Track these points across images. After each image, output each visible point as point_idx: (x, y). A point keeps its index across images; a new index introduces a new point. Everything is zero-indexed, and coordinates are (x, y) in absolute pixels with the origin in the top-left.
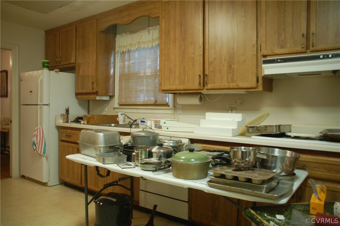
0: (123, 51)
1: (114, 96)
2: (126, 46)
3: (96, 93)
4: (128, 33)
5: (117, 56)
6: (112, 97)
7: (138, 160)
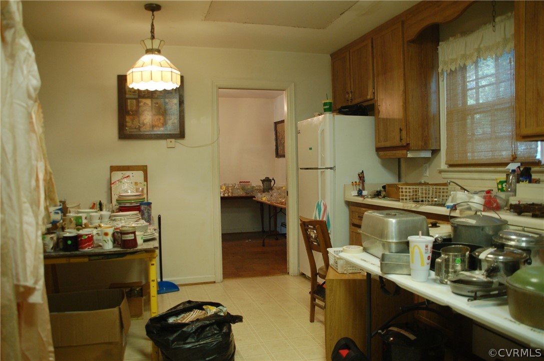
0: (451, 69)
1: (439, 150)
2: (456, 60)
3: (407, 147)
4: (459, 35)
5: (442, 79)
6: (435, 152)
7: (447, 272)
